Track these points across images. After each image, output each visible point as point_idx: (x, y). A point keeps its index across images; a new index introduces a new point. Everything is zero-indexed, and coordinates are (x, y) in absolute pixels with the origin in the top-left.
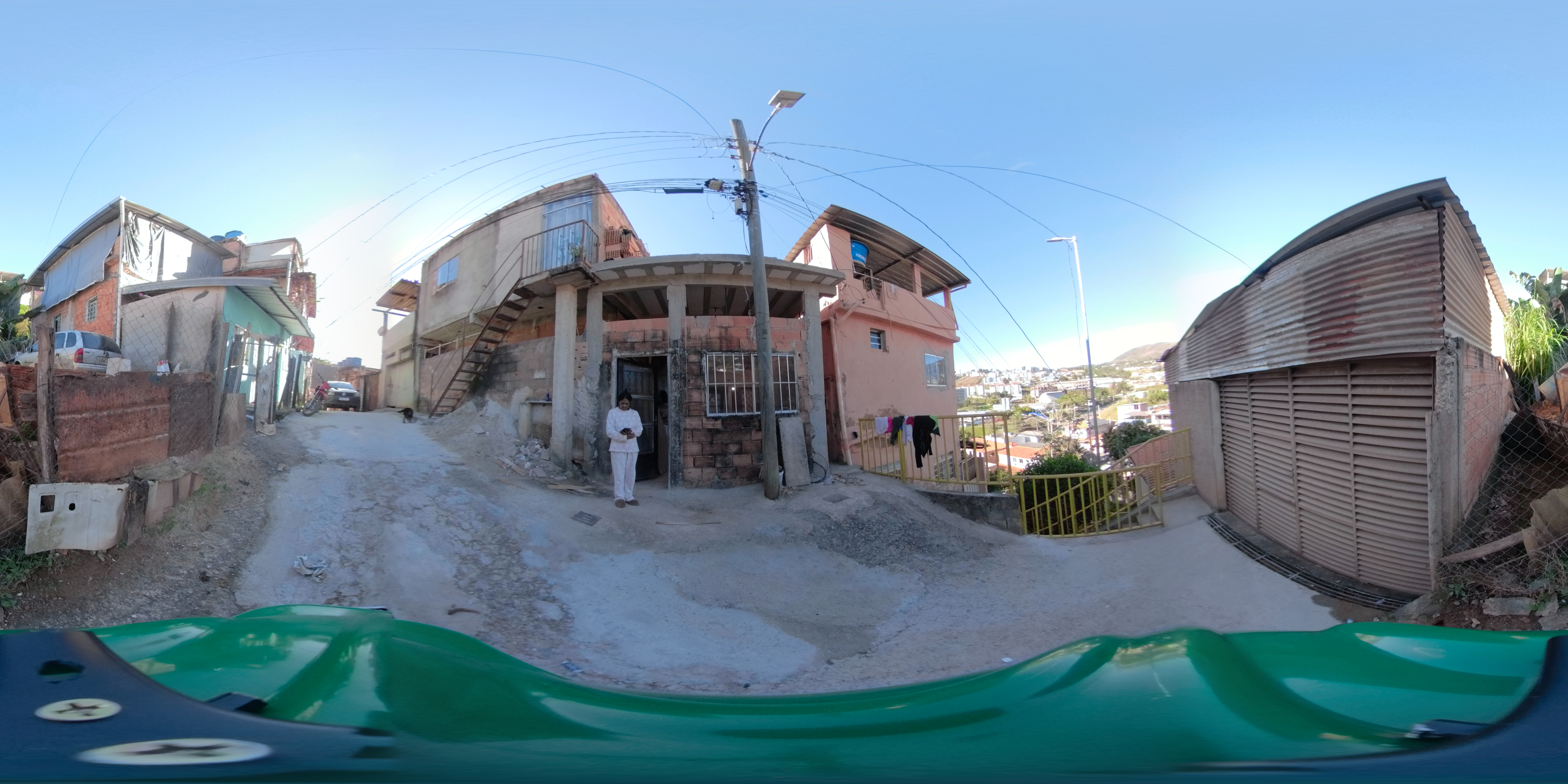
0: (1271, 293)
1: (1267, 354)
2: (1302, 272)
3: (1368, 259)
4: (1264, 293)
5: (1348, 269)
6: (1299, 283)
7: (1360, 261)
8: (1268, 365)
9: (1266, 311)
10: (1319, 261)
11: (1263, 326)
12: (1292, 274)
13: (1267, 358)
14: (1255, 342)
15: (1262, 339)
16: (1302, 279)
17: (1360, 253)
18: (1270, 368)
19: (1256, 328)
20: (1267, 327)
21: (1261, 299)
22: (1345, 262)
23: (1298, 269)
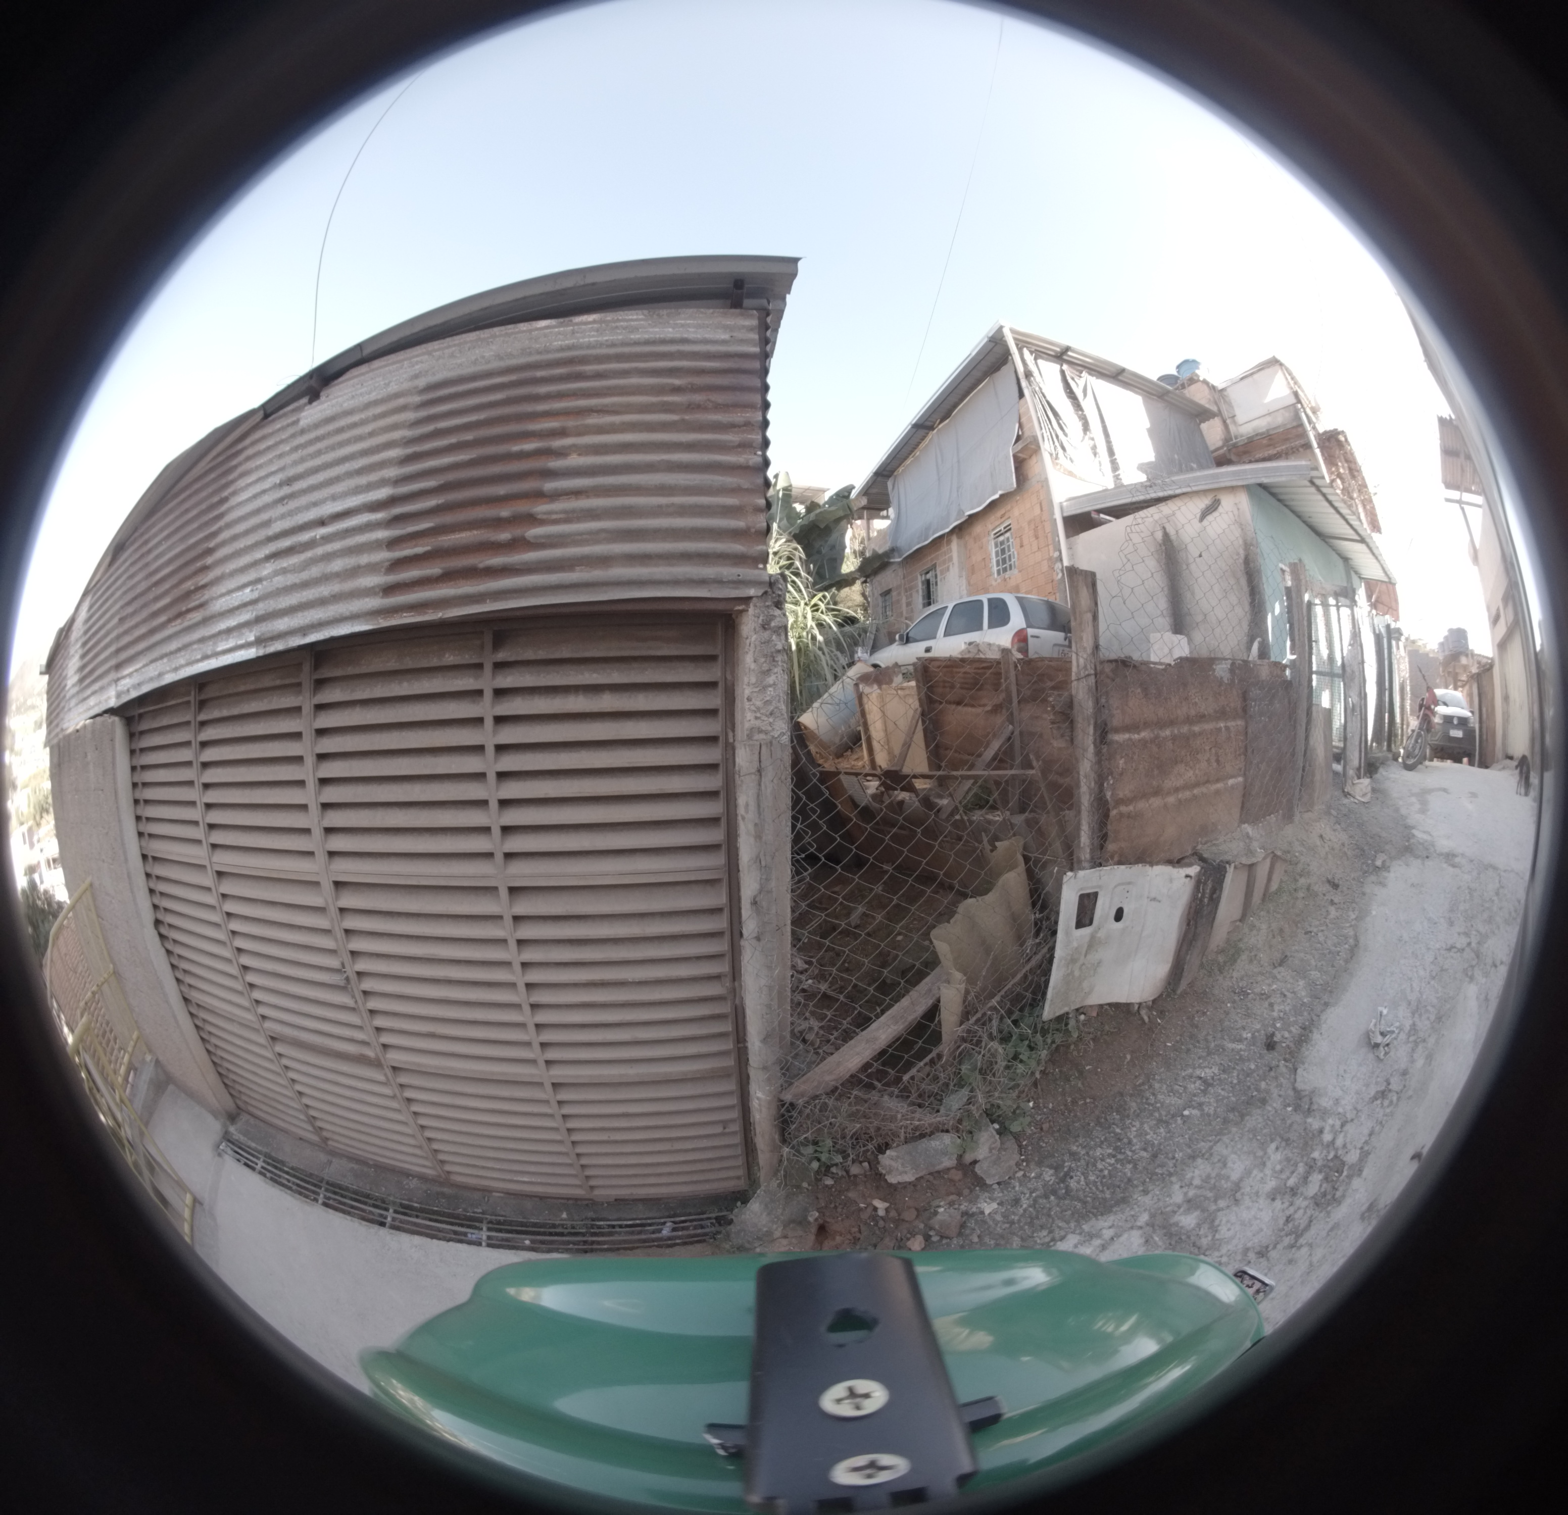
0: (321, 432)
1: (262, 608)
2: (422, 382)
3: (599, 376)
4: (303, 432)
5: (543, 389)
6: (404, 408)
7: (580, 377)
8: (259, 641)
9: (289, 482)
10: (475, 362)
11: (267, 523)
12: (394, 388)
13: (259, 620)
14: (233, 574)
15: (255, 564)
16: (417, 399)
17: (583, 360)
18: (261, 652)
19: (247, 533)
20: (277, 527)
21: (287, 448)
22: (540, 374)
23: (416, 377)
